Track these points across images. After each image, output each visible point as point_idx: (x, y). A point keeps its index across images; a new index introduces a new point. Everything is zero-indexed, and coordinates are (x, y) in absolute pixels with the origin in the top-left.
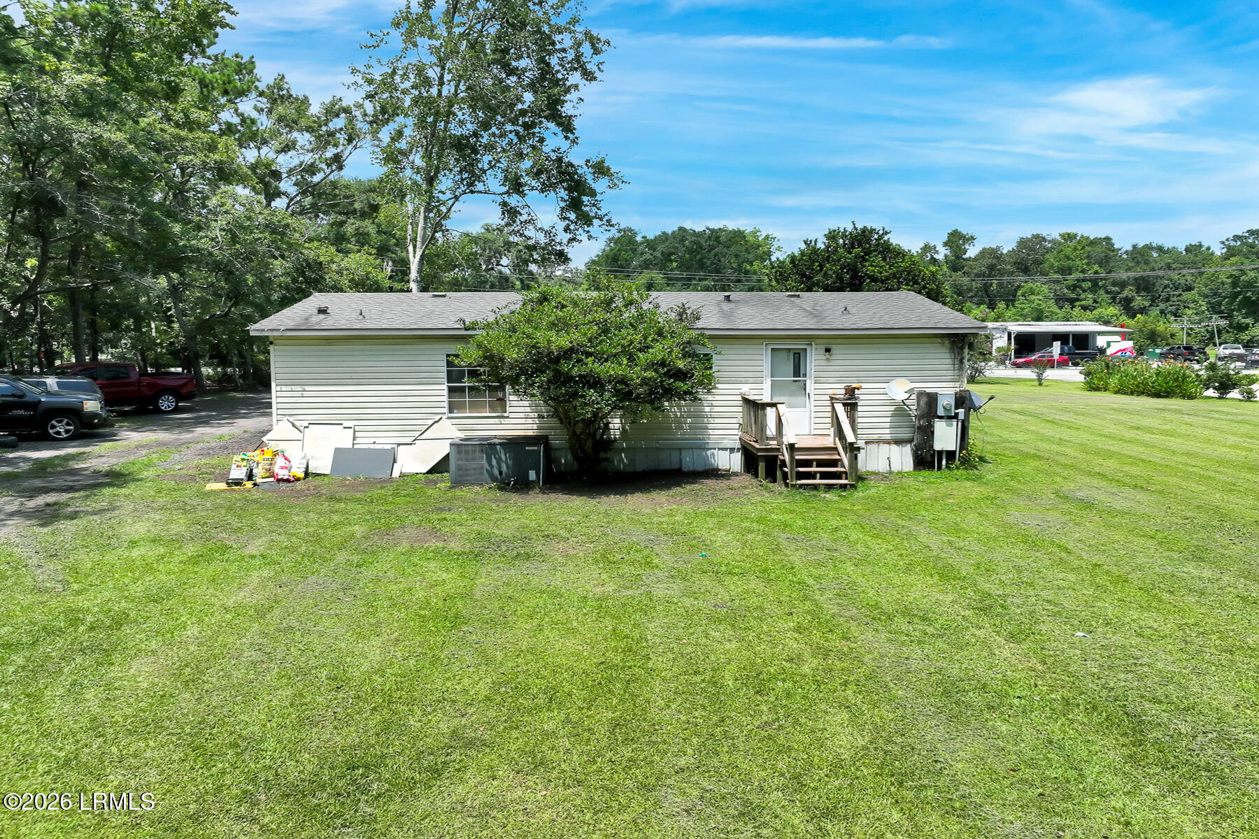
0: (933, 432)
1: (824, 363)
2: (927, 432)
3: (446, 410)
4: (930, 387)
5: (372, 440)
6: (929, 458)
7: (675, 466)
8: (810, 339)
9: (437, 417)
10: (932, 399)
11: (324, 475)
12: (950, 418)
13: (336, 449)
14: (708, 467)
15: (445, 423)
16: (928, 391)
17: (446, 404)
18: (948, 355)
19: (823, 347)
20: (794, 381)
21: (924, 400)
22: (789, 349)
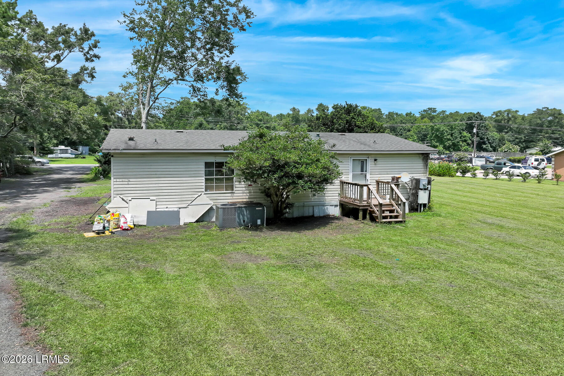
0: (418, 196)
1: (374, 166)
2: (416, 196)
3: (204, 190)
4: (417, 176)
5: (166, 206)
6: (416, 207)
7: (311, 214)
8: (368, 155)
9: (200, 194)
10: (418, 181)
11: (143, 225)
12: (425, 189)
13: (148, 212)
14: (325, 214)
15: (203, 196)
16: (416, 177)
17: (204, 187)
18: (422, 162)
19: (374, 159)
20: (361, 174)
21: (414, 182)
22: (360, 160)
